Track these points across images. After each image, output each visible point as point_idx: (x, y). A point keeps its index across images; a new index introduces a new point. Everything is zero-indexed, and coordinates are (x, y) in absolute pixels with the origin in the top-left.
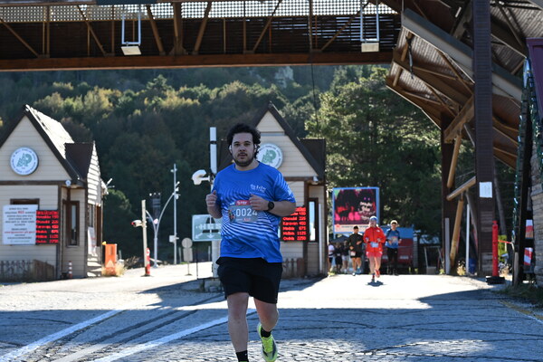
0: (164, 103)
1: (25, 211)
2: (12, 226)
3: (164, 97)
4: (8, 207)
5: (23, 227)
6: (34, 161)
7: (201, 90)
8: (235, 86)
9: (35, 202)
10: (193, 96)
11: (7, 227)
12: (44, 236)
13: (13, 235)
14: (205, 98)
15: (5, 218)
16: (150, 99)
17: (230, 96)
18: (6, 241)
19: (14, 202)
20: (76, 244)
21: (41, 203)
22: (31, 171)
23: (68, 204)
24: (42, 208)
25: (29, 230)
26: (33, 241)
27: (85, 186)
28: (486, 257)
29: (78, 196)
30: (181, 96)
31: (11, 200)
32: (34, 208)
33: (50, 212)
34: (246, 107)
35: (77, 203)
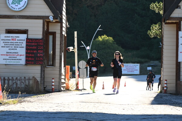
1: (17, 39)
5: (15, 51)
9: (25, 32)
12: (31, 59)
13: (7, 57)
15: (2, 44)
19: (9, 32)
20: (53, 65)
21: (29, 33)
22: (23, 8)
24: (30, 37)
25: (19, 54)
26: (23, 62)
27: (61, 22)
31: (6, 30)
32: (23, 37)
35: (54, 34)
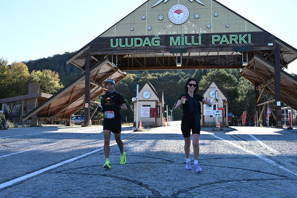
0: (148, 78)
1: (147, 108)
2: (143, 112)
3: (148, 76)
4: (142, 107)
5: (146, 113)
6: (149, 95)
7: (157, 74)
8: (167, 73)
9: (149, 106)
10: (156, 76)
11: (142, 113)
12: (152, 115)
14: (159, 76)
15: (141, 110)
16: (144, 76)
17: (166, 76)
18: (142, 116)
19: (144, 106)
20: (159, 117)
21: (151, 106)
22: (149, 98)
23: (157, 106)
24: (151, 108)
25: (148, 113)
26: (149, 116)
27: (162, 102)
28: (279, 122)
29: (160, 104)
30: (152, 76)
32: (149, 108)
33: (153, 109)
34: (170, 79)
35: (159, 106)
